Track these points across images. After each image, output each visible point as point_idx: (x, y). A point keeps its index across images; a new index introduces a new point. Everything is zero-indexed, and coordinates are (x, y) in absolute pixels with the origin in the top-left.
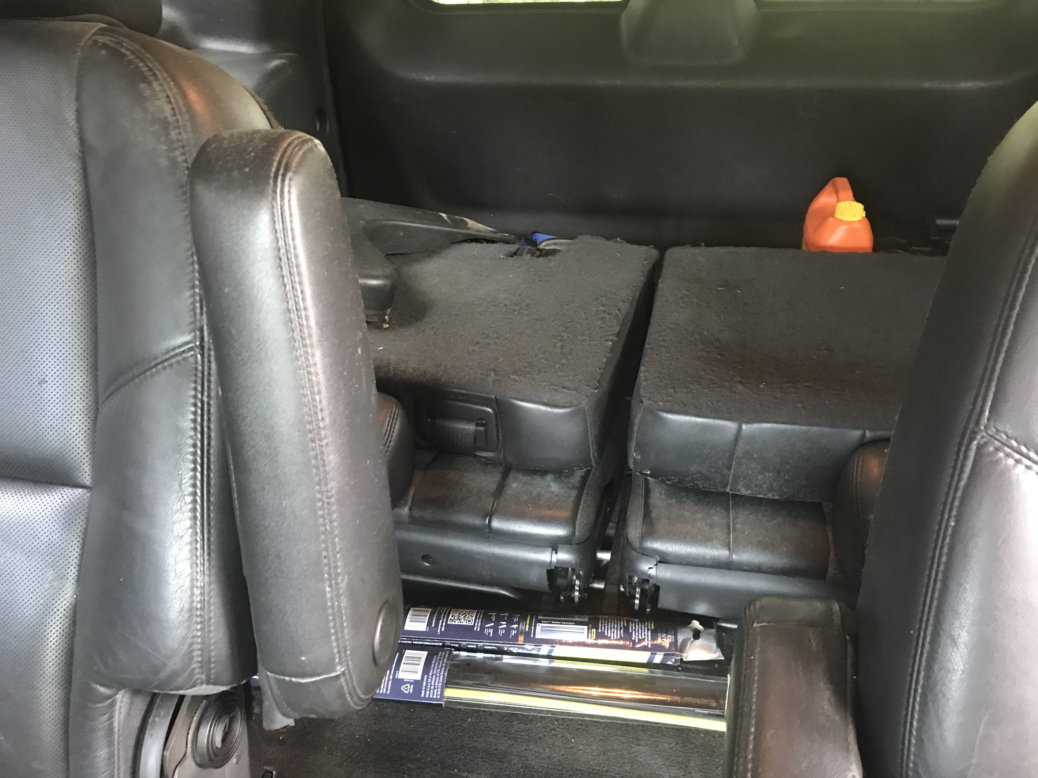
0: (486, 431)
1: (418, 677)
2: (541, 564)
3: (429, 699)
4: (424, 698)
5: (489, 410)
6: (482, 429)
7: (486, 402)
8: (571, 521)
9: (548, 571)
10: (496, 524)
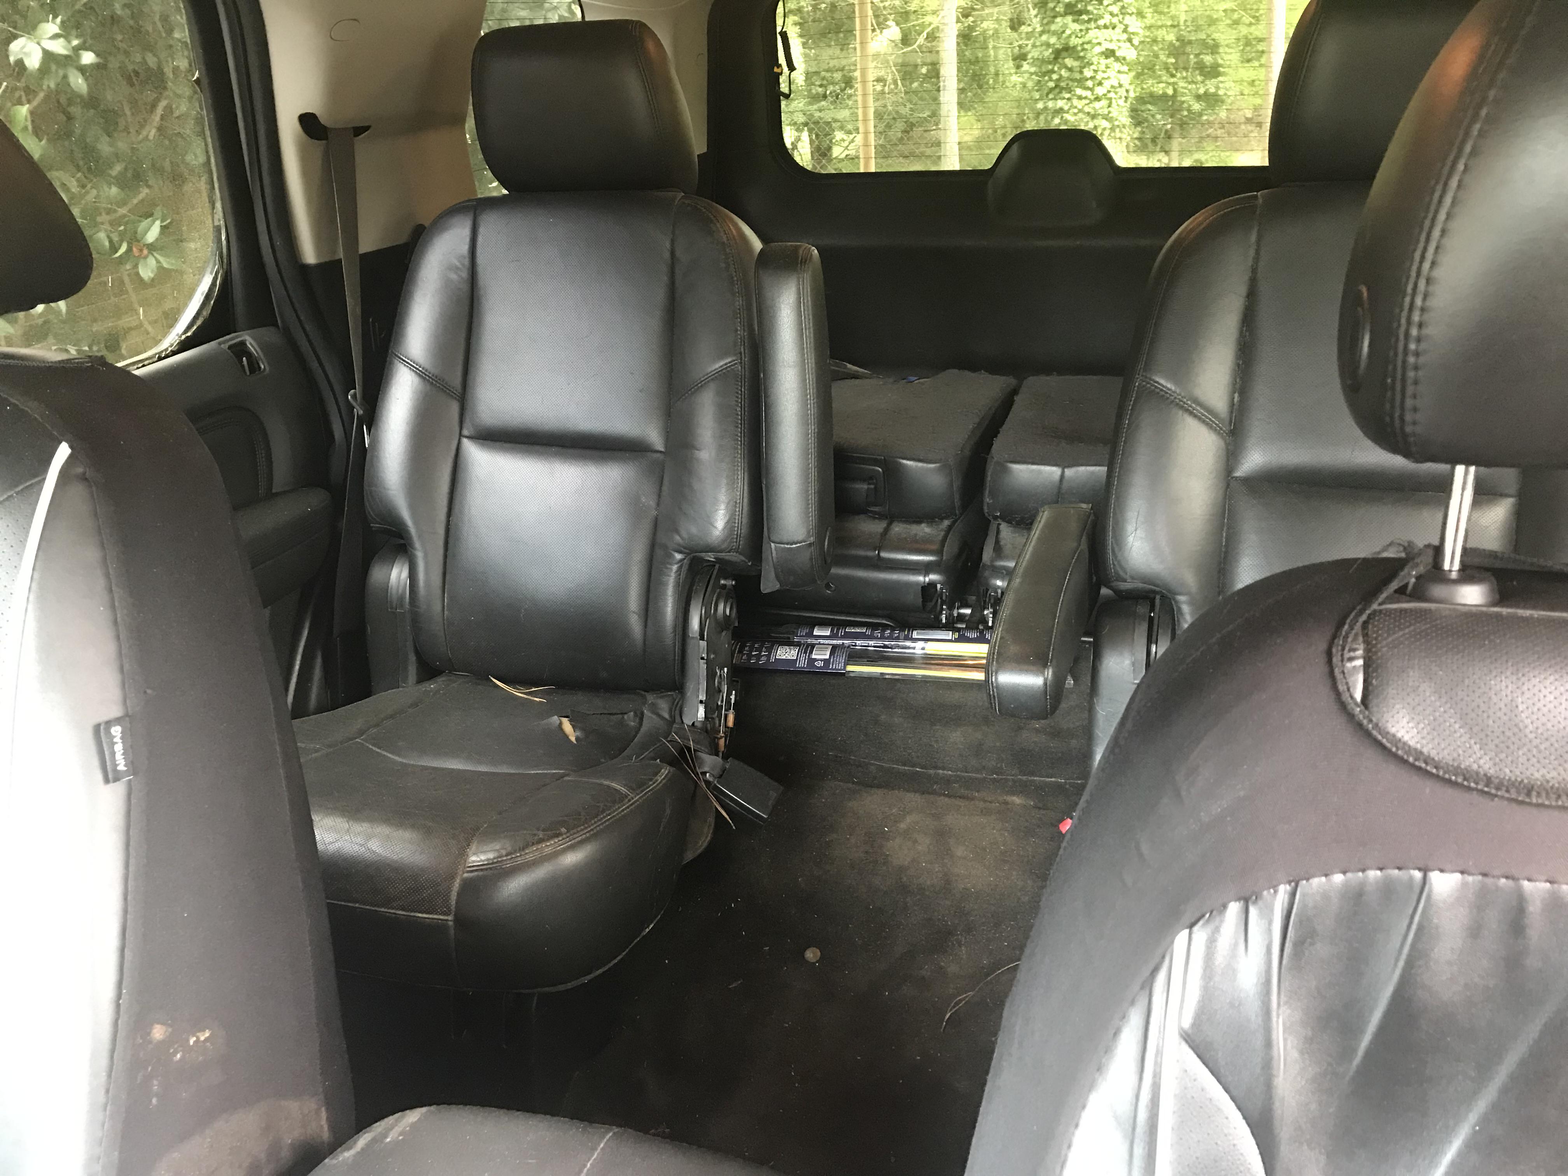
0: (875, 488)
1: (827, 657)
2: (917, 583)
3: (835, 669)
4: (832, 669)
5: (880, 470)
6: (872, 486)
7: (876, 462)
8: (939, 552)
9: (922, 587)
10: (884, 555)
